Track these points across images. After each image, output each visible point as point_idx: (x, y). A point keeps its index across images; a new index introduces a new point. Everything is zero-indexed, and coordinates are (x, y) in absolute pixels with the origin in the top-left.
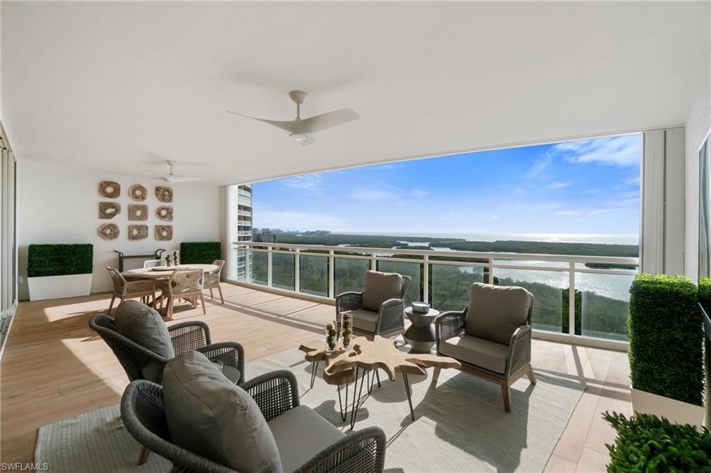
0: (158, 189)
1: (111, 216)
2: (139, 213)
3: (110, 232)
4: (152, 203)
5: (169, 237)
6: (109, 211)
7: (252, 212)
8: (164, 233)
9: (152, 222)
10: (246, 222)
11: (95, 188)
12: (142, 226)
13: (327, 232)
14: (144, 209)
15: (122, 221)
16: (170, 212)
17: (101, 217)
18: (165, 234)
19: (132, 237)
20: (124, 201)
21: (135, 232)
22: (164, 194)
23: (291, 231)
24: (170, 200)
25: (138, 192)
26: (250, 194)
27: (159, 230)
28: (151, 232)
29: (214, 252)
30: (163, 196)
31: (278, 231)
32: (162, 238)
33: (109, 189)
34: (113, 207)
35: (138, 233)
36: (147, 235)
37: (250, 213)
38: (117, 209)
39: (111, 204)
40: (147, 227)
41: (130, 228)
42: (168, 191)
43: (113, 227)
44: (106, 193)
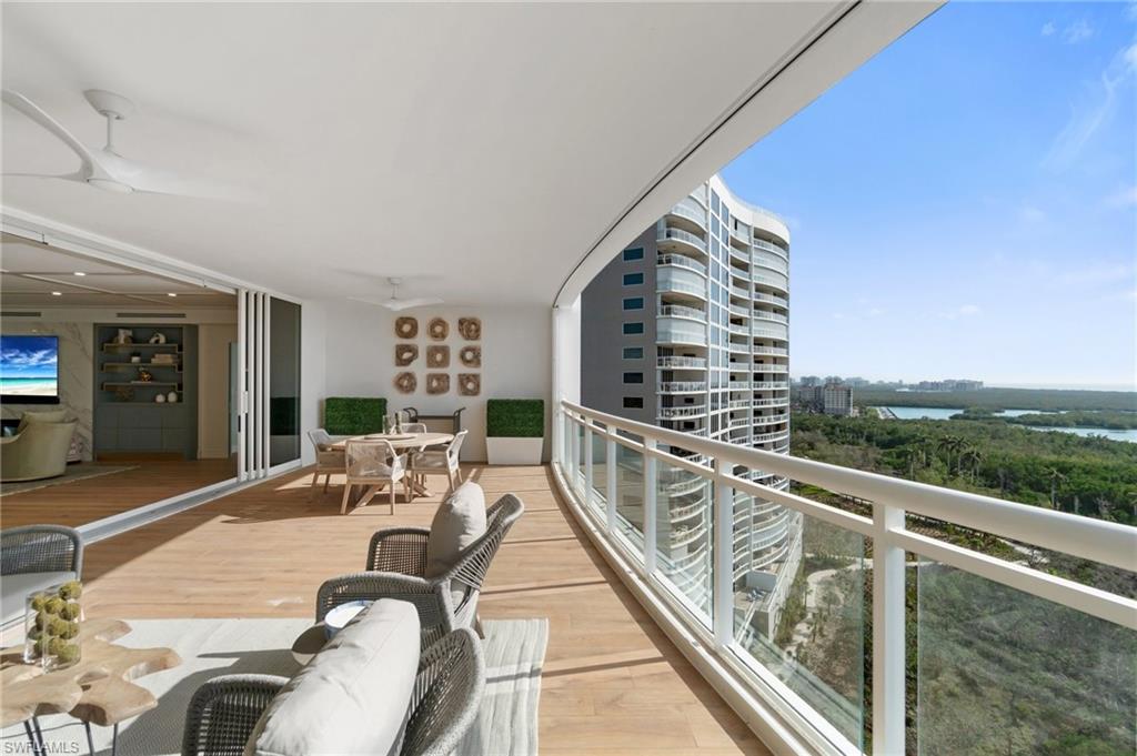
0: (461, 322)
1: (409, 361)
2: (439, 357)
3: (406, 384)
4: (455, 342)
5: (475, 392)
6: (406, 355)
7: (788, 348)
8: (469, 384)
9: (455, 369)
10: (778, 366)
11: (392, 327)
12: (442, 375)
13: (973, 384)
14: (445, 351)
15: (419, 368)
16: (476, 352)
17: (398, 365)
18: (470, 386)
19: (432, 391)
20: (422, 341)
21: (435, 384)
22: (470, 328)
23: (886, 381)
24: (477, 337)
25: (438, 327)
26: (785, 318)
27: (464, 379)
28: (454, 383)
29: (531, 416)
30: (469, 330)
31: (858, 381)
32: (466, 392)
33: (407, 327)
34: (410, 351)
35: (438, 385)
36: (448, 388)
37: (785, 350)
38: (413, 351)
39: (407, 346)
40: (448, 377)
41: (431, 377)
42: (475, 324)
43: (409, 376)
44: (402, 332)
